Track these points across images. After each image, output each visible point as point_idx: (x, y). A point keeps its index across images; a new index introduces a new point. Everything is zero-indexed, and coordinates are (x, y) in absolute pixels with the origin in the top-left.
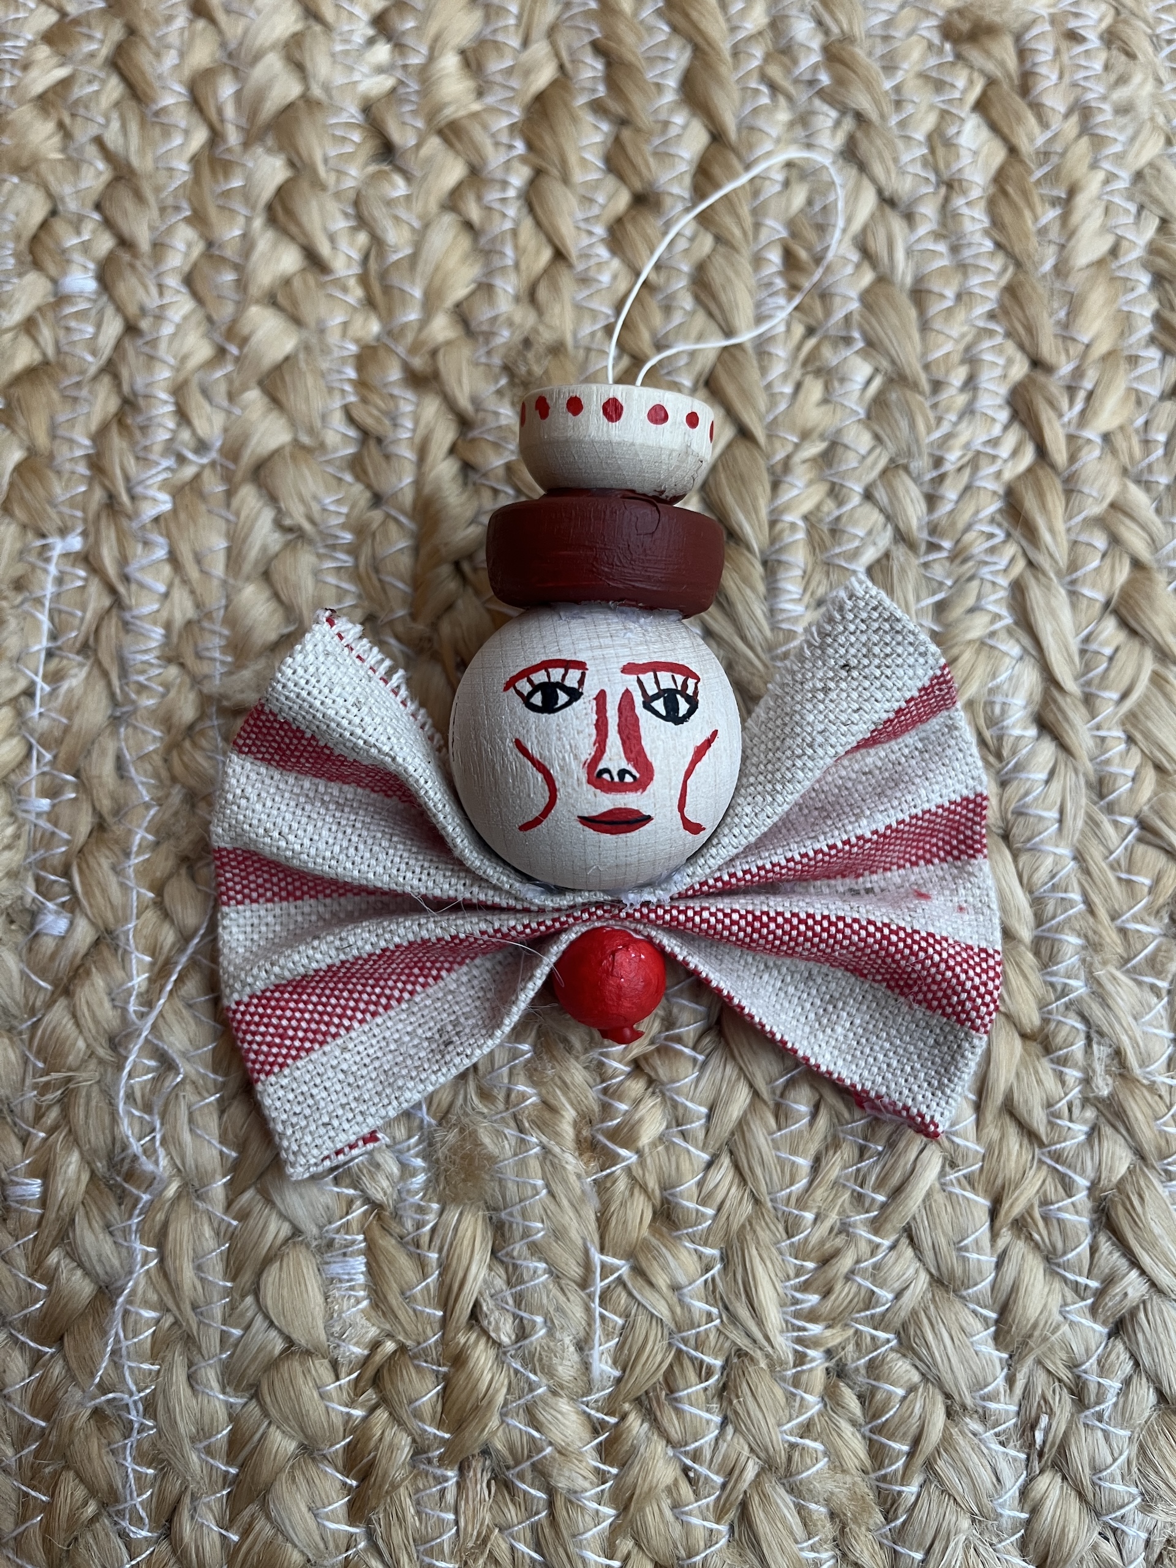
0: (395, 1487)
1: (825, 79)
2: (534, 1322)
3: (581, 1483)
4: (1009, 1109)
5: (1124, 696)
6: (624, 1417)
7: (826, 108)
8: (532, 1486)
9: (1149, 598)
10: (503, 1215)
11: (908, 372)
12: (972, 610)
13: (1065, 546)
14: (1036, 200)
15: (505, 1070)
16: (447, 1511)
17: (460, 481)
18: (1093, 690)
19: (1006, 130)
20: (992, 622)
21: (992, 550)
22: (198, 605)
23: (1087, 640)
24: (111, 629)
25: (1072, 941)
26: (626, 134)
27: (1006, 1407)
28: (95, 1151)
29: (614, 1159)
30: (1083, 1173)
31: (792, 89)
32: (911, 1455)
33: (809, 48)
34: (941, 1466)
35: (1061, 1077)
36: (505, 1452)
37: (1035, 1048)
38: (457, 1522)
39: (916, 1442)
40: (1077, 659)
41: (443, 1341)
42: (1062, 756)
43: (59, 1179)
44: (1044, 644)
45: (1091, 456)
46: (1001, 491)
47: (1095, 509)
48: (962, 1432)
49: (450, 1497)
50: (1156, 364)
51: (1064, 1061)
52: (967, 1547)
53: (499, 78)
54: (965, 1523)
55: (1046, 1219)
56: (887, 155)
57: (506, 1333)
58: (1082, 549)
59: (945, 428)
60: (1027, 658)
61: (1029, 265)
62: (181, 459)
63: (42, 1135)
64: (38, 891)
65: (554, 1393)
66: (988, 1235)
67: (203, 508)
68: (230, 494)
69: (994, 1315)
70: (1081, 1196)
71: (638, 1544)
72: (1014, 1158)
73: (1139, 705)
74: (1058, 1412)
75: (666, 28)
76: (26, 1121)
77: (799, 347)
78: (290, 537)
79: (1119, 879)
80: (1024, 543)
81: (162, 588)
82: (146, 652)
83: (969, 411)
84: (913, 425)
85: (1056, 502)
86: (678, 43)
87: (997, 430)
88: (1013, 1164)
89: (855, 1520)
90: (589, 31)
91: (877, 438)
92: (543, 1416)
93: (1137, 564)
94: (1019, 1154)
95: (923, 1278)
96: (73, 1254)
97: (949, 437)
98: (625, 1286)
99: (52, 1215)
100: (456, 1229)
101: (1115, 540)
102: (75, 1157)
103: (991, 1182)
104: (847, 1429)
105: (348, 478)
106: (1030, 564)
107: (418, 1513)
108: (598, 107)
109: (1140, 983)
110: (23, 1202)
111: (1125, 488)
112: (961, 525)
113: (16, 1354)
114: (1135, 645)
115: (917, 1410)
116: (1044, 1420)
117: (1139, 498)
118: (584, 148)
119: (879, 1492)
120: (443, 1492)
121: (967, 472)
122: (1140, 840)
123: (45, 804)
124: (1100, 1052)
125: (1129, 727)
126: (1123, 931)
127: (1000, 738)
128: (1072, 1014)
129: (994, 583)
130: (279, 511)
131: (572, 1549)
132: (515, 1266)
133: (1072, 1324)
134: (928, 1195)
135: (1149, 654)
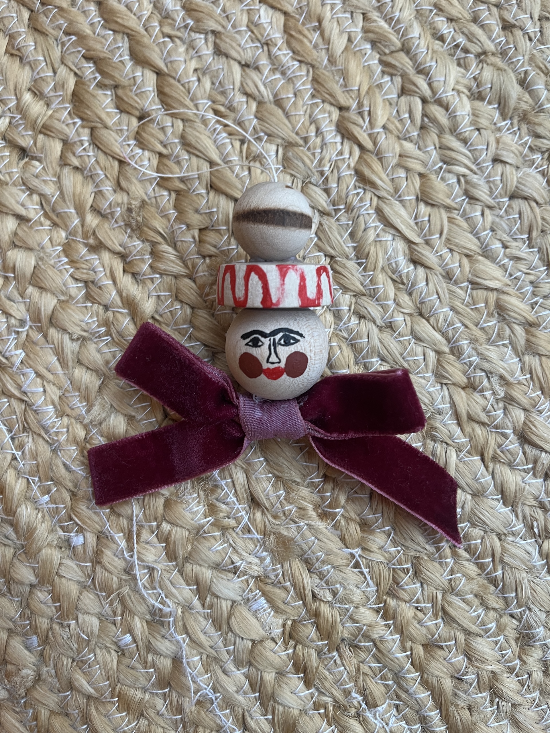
0: (317, 668)
1: (191, 22)
2: (337, 588)
3: (382, 633)
4: (470, 418)
5: (441, 234)
6: (385, 602)
7: (198, 35)
8: (365, 642)
9: (432, 188)
10: (305, 556)
11: (291, 140)
12: (365, 230)
13: (390, 183)
14: (306, 32)
15: (278, 504)
16: (340, 667)
17: (134, 281)
18: (428, 238)
19: (279, 6)
20: (375, 231)
21: (361, 200)
22: (60, 388)
23: (416, 218)
24: (31, 417)
25: (464, 343)
26: (120, 92)
27: (519, 527)
28: (143, 613)
29: (335, 515)
30: (508, 428)
31: (179, 34)
32: (493, 561)
33: (176, 10)
34: (506, 559)
35: (484, 397)
36: (349, 636)
37: (470, 390)
38: (346, 669)
39: (493, 555)
40: (416, 228)
41: (308, 611)
42: (428, 271)
43: (136, 630)
44: (400, 229)
45: (382, 139)
46: (353, 173)
47: (395, 161)
48: (508, 544)
49: (339, 661)
50: (390, 83)
51: (482, 391)
52: (529, 581)
53: (52, 94)
54: (524, 574)
55: (502, 452)
56: (234, 45)
57: (329, 597)
58: (396, 181)
59: (318, 157)
60: (396, 238)
61: (317, 65)
62: (17, 333)
63: (120, 618)
64: (64, 532)
65: (357, 608)
66: (485, 469)
67: (38, 348)
68: (45, 336)
69: (500, 496)
70: (512, 437)
71: (412, 642)
72: (481, 436)
73: (448, 234)
74: (537, 517)
75: (111, 32)
76: (111, 616)
77: (241, 151)
78: (80, 342)
79: (472, 309)
80: (372, 190)
81: (42, 389)
82: (50, 419)
83: (323, 145)
84: (304, 163)
85: (377, 166)
86: (119, 37)
87: (339, 147)
88: (482, 439)
89: (485, 593)
90: (79, 52)
91: (292, 175)
92: (357, 617)
93: (421, 175)
94: (482, 433)
95: (469, 497)
96: (156, 653)
97: (321, 160)
98: (363, 557)
99: (140, 644)
100: (291, 570)
101: (408, 170)
102: (137, 619)
103: (476, 450)
104: (466, 563)
105: (90, 304)
106: (379, 197)
107: (330, 673)
108: (101, 86)
109: (498, 346)
110: (127, 645)
111: (401, 146)
112: (344, 196)
113: (156, 698)
114: (436, 210)
115: (488, 545)
116: (535, 524)
117: (408, 146)
118: (105, 108)
119: (488, 579)
120: (335, 661)
121: (335, 171)
122: (472, 289)
123: (46, 498)
124: (495, 380)
125: (449, 246)
126: (482, 329)
127: (401, 276)
128: (477, 371)
129: (368, 214)
130: (70, 334)
131: (390, 656)
132: (320, 572)
133: (529, 484)
134: (457, 466)
135: (442, 211)
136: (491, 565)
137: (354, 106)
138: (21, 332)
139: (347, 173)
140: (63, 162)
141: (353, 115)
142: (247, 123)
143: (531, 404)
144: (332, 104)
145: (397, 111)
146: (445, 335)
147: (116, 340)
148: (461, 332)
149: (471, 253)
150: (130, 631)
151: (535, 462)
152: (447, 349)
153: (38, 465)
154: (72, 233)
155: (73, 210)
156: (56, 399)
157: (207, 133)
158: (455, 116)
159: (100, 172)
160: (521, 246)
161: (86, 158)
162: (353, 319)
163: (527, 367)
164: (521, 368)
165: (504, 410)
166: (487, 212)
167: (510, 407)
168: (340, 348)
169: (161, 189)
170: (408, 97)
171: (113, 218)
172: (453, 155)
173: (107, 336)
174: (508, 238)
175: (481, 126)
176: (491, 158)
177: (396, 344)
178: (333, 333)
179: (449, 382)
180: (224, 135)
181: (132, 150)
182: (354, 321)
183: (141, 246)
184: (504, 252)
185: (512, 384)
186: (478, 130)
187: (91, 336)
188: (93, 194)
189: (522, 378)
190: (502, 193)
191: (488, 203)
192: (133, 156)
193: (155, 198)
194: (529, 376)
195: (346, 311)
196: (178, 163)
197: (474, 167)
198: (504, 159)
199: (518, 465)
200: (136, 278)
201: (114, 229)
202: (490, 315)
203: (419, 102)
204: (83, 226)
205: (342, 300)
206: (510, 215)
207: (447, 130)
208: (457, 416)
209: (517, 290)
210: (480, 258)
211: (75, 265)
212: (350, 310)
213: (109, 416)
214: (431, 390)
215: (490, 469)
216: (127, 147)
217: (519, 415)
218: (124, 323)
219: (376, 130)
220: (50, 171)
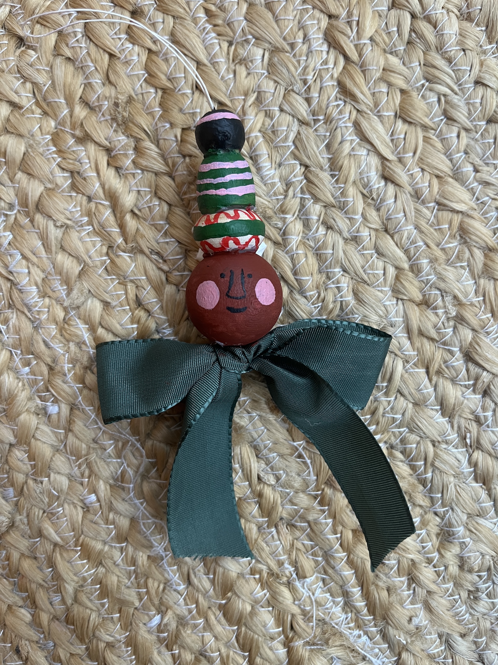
136: (423, 468)
137: (344, 14)
138: (10, 215)
139: (330, 83)
140: (57, 52)
141: (341, 24)
142: (236, 24)
143: (480, 326)
144: (322, 11)
145: (386, 23)
146: (406, 252)
147: (97, 230)
148: (422, 251)
149: (441, 174)
150: (95, 491)
151: (477, 379)
152: (406, 266)
153: (20, 339)
154: (61, 123)
155: (63, 101)
156: (39, 281)
157: (197, 31)
158: (443, 34)
159: (91, 64)
160: (491, 171)
161: (78, 49)
162: (320, 229)
163: (481, 290)
164: (476, 290)
165: (454, 328)
166: (463, 134)
167: (460, 327)
168: (306, 256)
169: (148, 86)
170: (398, 10)
171: (100, 111)
172: (437, 73)
173: (88, 225)
174: (481, 163)
175: (467, 47)
176: (473, 81)
177: (359, 257)
178: (300, 241)
179: (405, 298)
180: (213, 35)
181: (122, 44)
182: (322, 231)
183: (126, 141)
184: (475, 177)
185: (464, 305)
186: (464, 50)
187: (74, 225)
188: (83, 86)
189: (475, 300)
190: (481, 116)
191: (466, 125)
192: (123, 50)
193: (142, 94)
194: (482, 298)
195: (315, 221)
196: (166, 60)
197: (456, 88)
198: (486, 82)
199: (460, 380)
200: (118, 172)
201: (100, 122)
202: (453, 237)
203: (409, 17)
204: (71, 117)
205: (312, 210)
206: (485, 139)
207: (433, 47)
208: (408, 331)
209: (482, 215)
210: (450, 180)
211: (62, 154)
212: (318, 220)
213: (86, 300)
214: (387, 303)
215: (434, 382)
216: (118, 40)
217: (468, 335)
218: (104, 214)
219: (362, 41)
220: (44, 61)
